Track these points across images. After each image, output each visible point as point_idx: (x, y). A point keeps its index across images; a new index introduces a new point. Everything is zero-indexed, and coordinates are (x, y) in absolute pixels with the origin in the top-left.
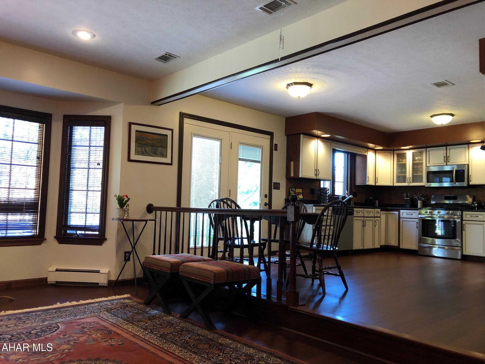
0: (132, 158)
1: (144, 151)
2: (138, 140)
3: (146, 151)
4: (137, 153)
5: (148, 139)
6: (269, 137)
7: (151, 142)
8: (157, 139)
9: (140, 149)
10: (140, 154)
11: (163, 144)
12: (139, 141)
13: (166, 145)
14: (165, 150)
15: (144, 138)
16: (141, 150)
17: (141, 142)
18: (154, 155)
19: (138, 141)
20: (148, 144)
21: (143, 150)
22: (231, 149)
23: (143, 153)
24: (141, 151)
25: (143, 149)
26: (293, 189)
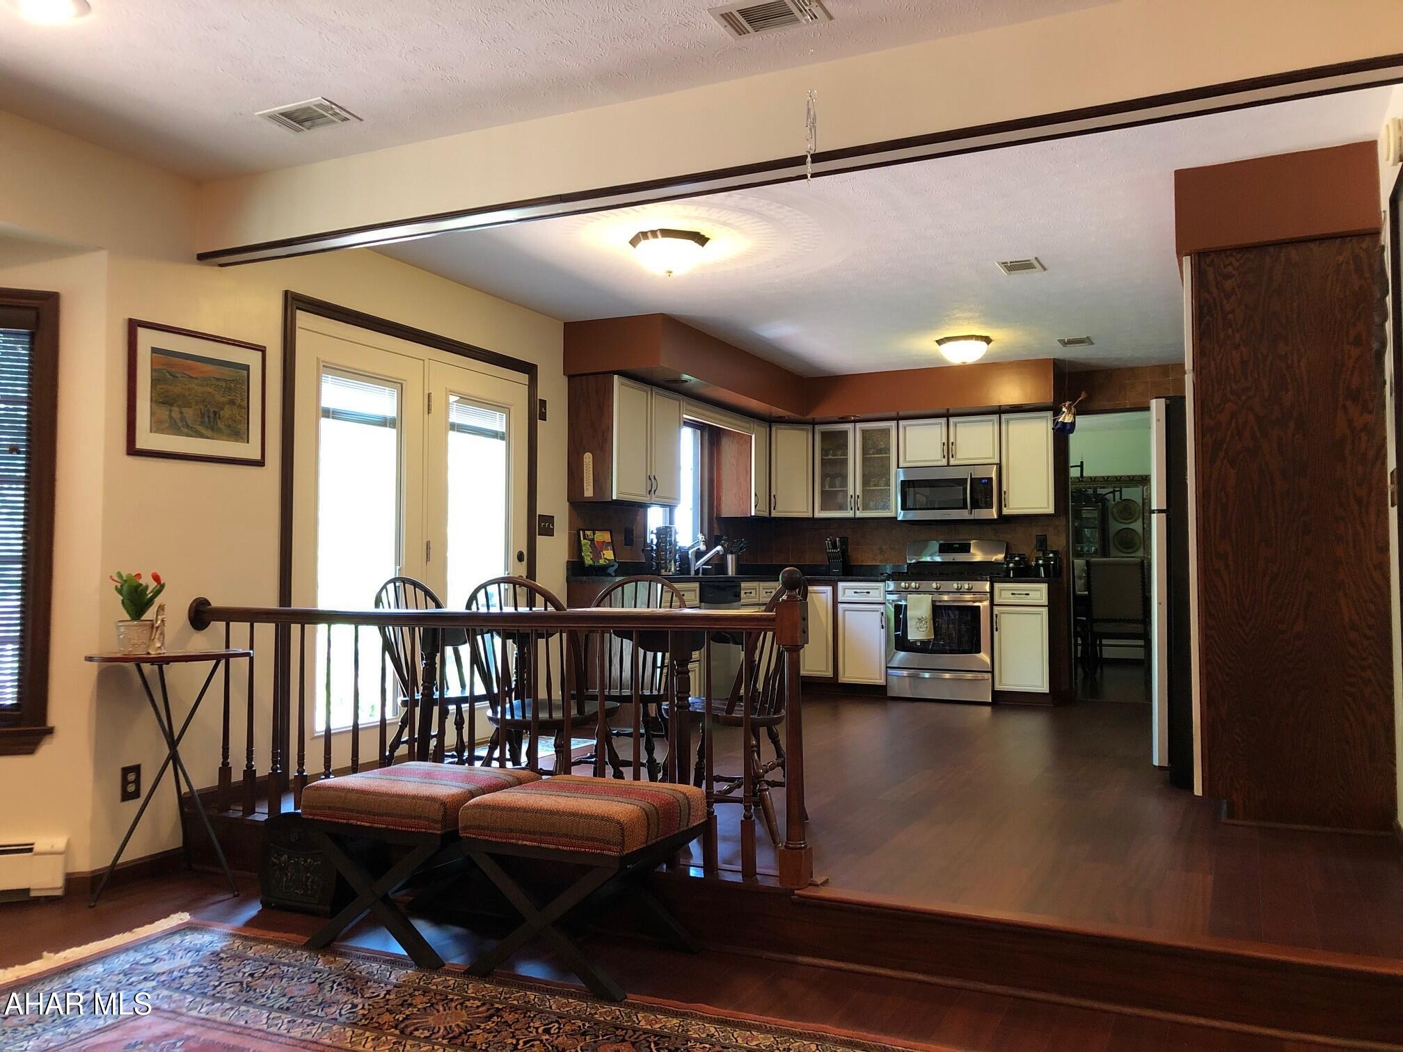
0: (140, 444)
1: (178, 421)
2: (159, 380)
3: (183, 419)
4: (157, 427)
5: (192, 378)
6: (524, 378)
7: (201, 388)
8: (217, 379)
9: (163, 413)
10: (167, 428)
11: (235, 396)
12: (161, 386)
13: (244, 401)
14: (241, 417)
15: (178, 375)
16: (170, 417)
17: (170, 387)
18: (209, 433)
19: (158, 386)
20: (189, 395)
21: (173, 415)
22: (429, 413)
23: (175, 428)
24: (169, 420)
25: (176, 415)
26: (588, 533)
